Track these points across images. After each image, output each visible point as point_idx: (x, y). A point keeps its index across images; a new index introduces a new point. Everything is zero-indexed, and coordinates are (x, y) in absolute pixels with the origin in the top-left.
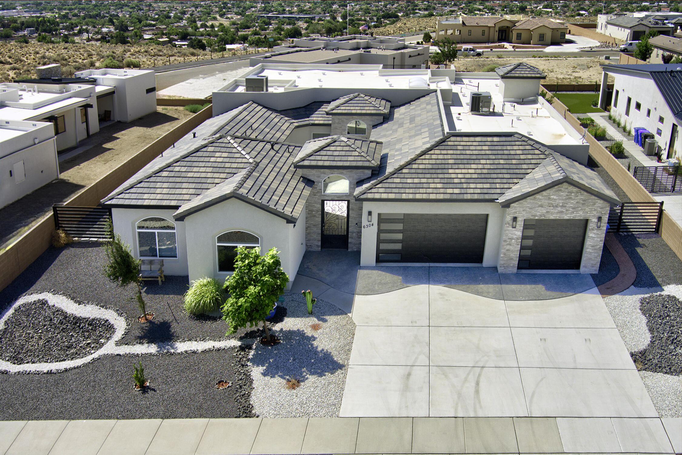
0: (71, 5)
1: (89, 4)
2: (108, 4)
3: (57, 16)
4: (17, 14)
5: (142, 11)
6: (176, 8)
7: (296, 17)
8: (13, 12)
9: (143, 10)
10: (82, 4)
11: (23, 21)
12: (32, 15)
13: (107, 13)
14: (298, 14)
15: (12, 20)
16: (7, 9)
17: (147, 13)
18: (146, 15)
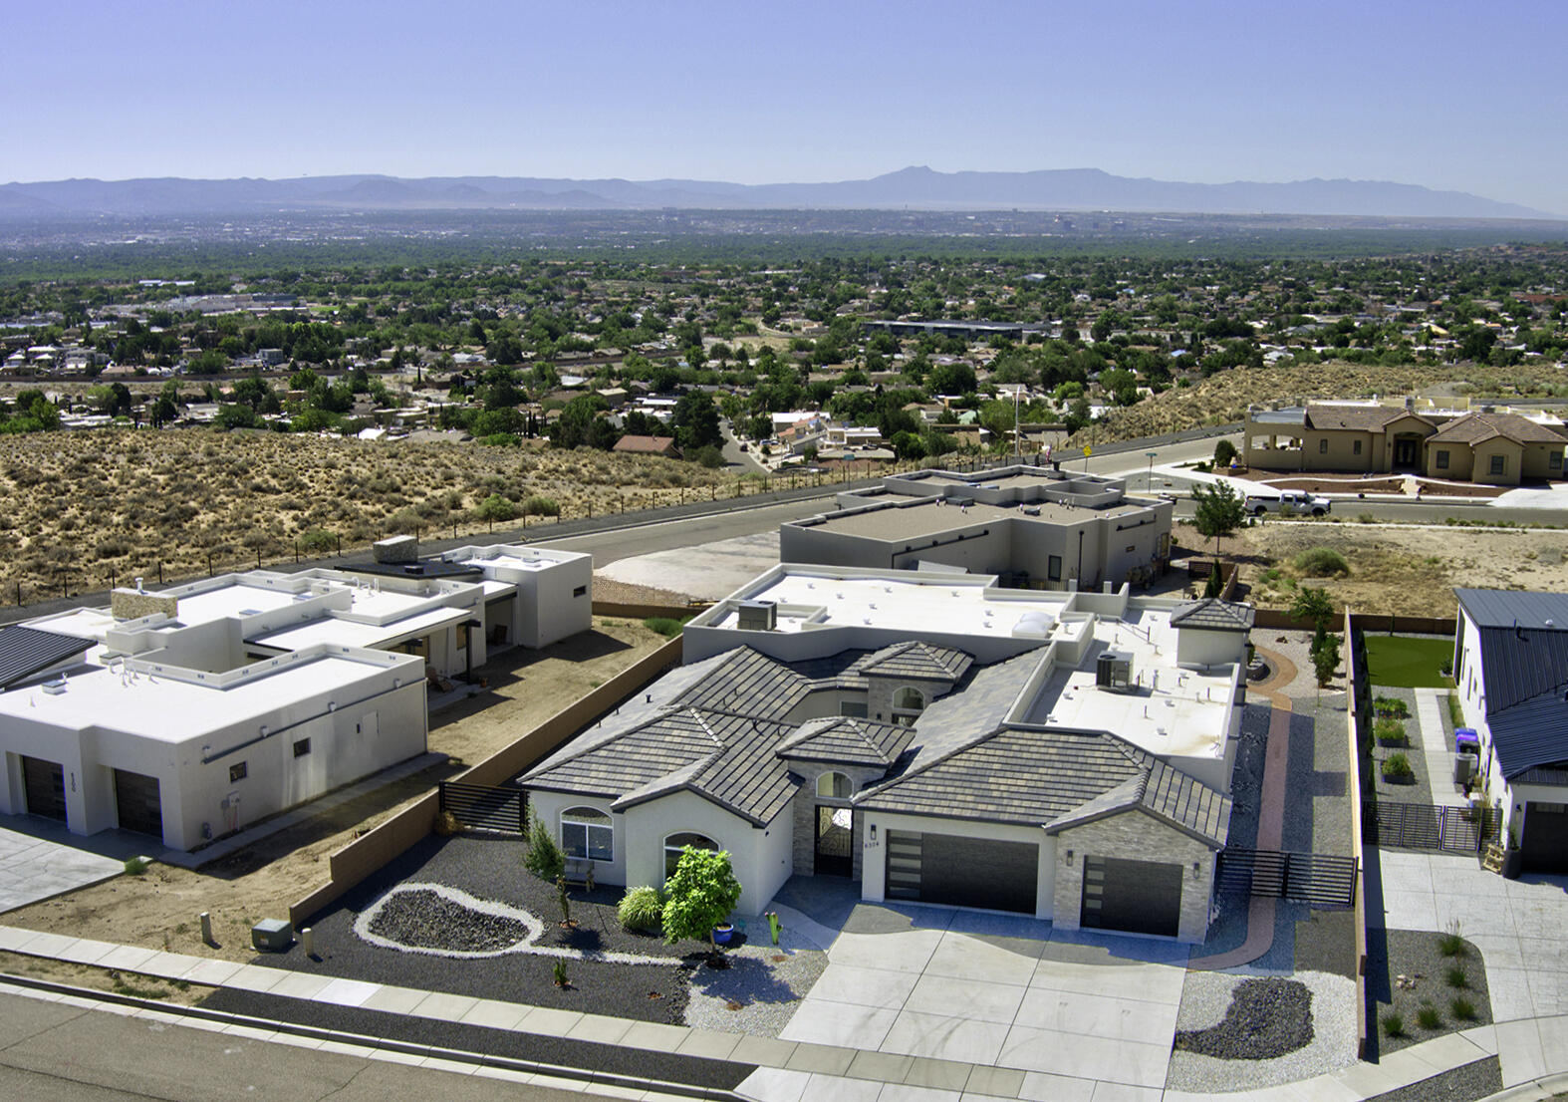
0: (374, 282)
1: (421, 280)
2: (470, 280)
3: (336, 312)
4: (234, 305)
5: (561, 303)
6: (649, 297)
7: (968, 330)
8: (225, 301)
10: (403, 280)
11: (253, 331)
12: (273, 309)
13: (467, 307)
14: (976, 320)
15: (226, 328)
16: (209, 292)
17: (573, 310)
18: (570, 314)
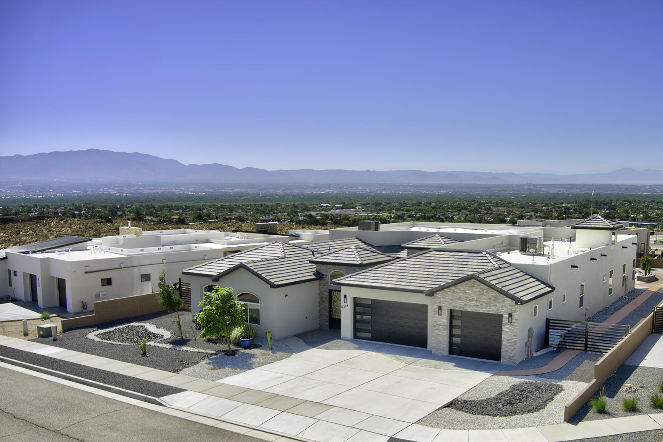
0: (410, 207)
1: (428, 206)
2: (447, 206)
3: (393, 216)
4: (354, 213)
6: (514, 213)
7: (637, 224)
8: (351, 211)
9: (480, 213)
10: (421, 206)
11: (355, 219)
12: (369, 214)
13: (443, 215)
14: (642, 221)
15: (345, 218)
16: (347, 208)
